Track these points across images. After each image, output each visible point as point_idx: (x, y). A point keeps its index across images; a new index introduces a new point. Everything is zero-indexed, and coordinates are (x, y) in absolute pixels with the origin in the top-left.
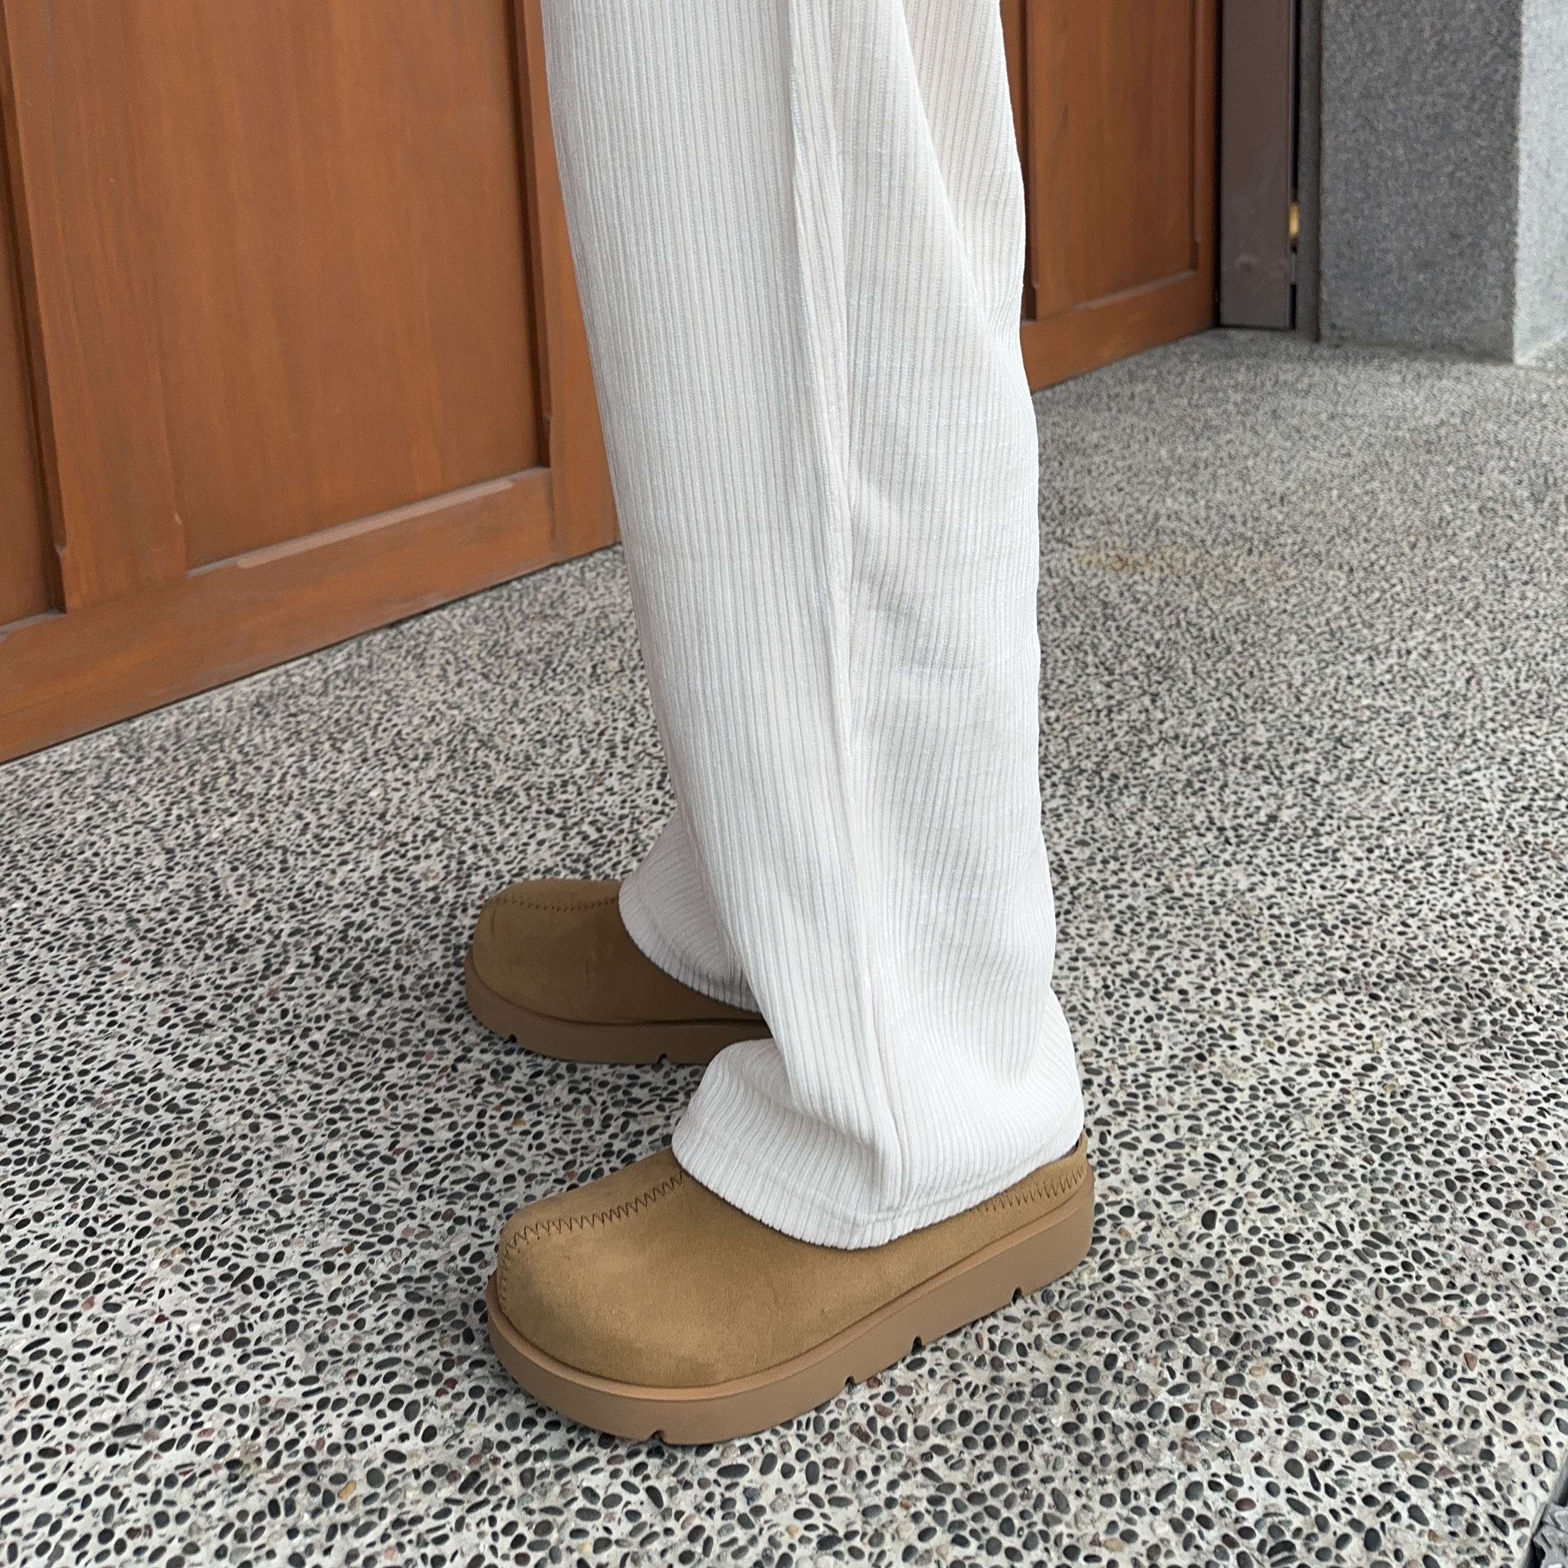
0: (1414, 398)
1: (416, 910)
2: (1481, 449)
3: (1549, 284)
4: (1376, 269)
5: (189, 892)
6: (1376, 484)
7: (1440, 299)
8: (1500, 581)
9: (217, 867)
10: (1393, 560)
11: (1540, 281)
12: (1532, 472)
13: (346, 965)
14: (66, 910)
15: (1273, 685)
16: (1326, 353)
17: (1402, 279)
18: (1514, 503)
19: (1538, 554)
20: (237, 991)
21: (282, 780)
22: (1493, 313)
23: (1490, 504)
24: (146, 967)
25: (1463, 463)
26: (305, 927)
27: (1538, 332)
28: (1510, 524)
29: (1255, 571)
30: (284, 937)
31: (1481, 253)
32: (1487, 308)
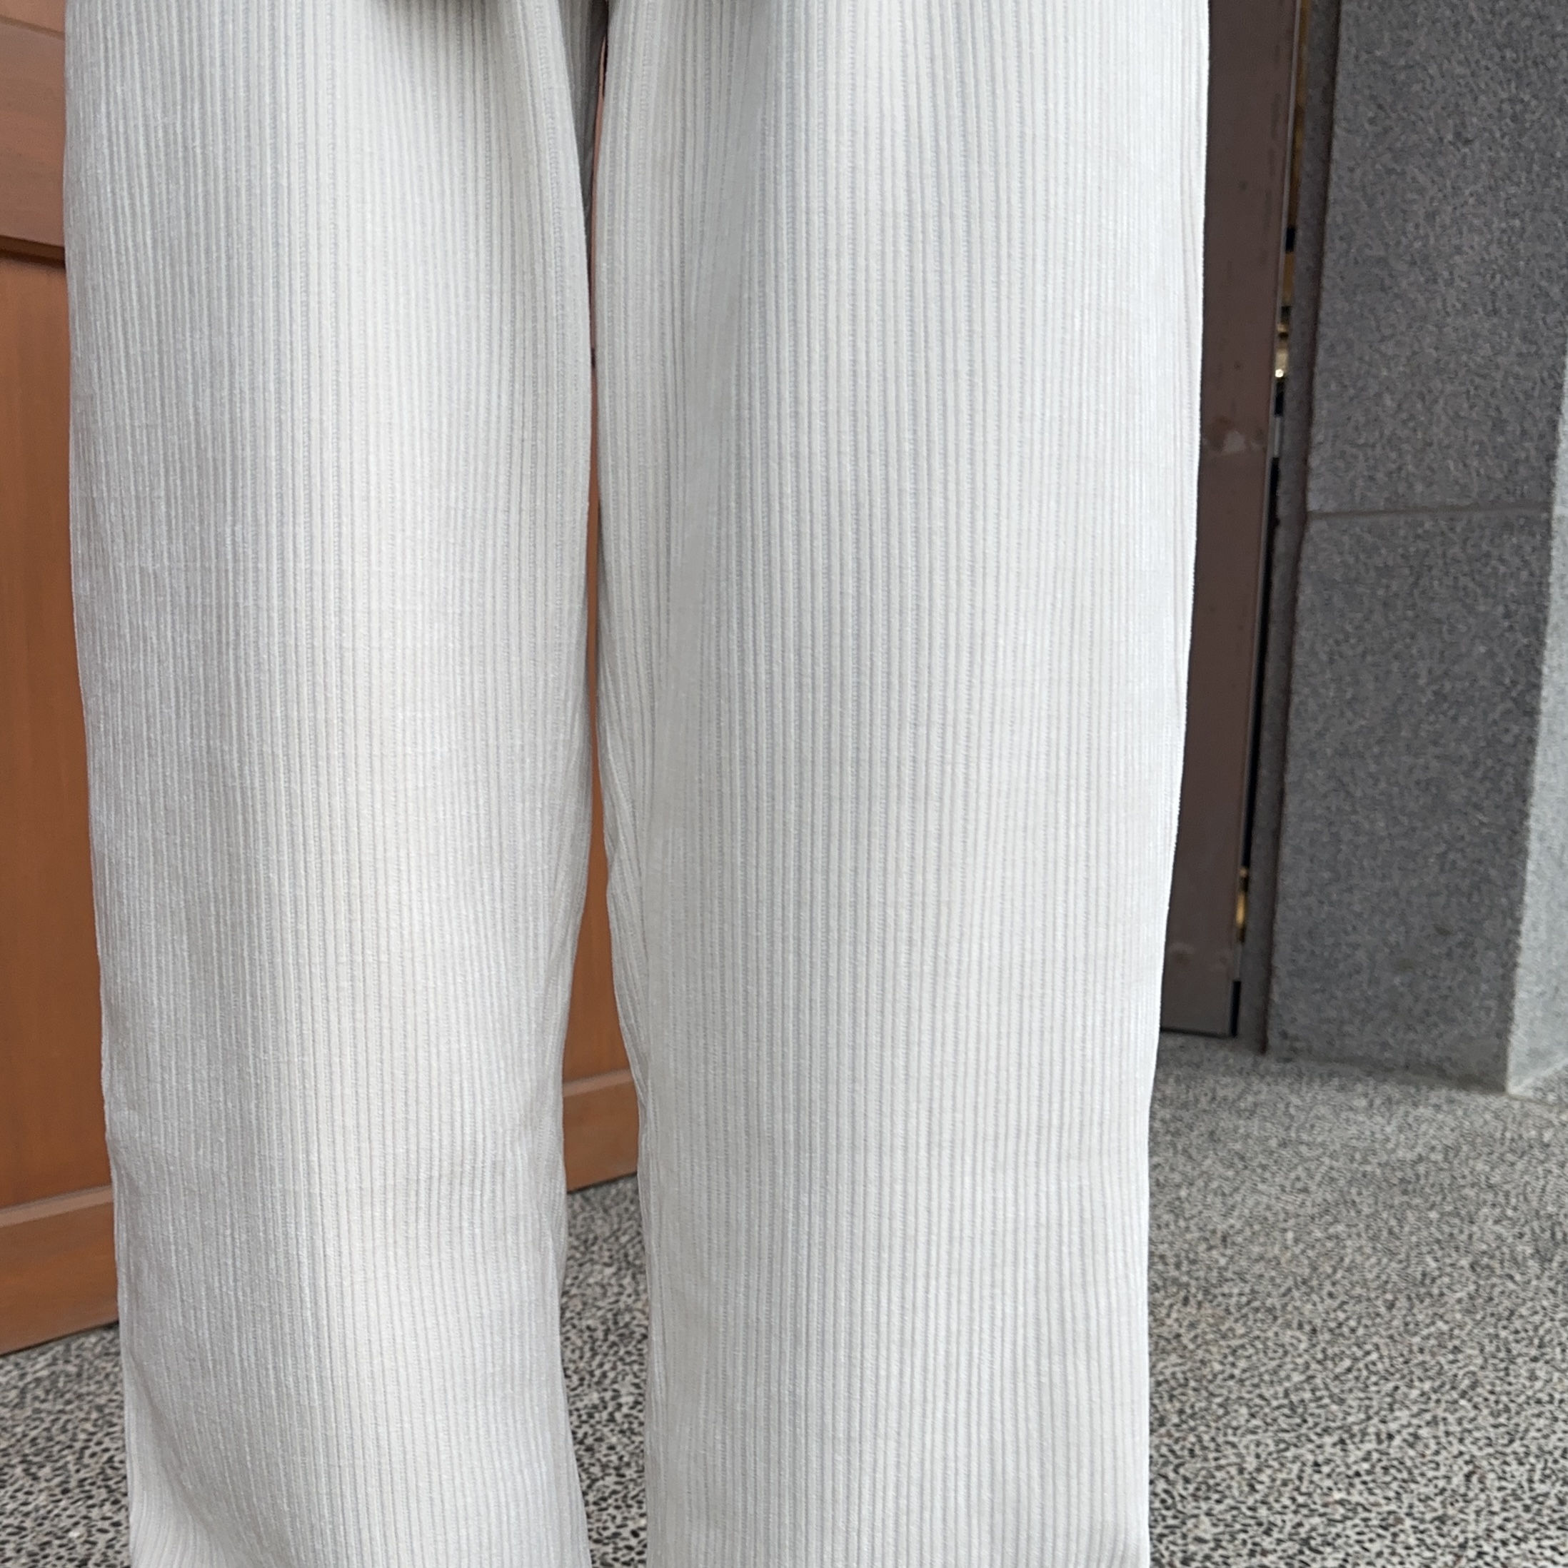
0: (1384, 1126)
2: (1470, 1193)
3: (1554, 998)
4: (1341, 967)
6: (1340, 1228)
7: (1419, 1009)
8: (1502, 1355)
10: (1365, 1321)
11: (1542, 994)
12: (1535, 1224)
15: (1219, 1468)
16: (1274, 1067)
17: (1373, 981)
18: (1514, 1260)
19: (1548, 1324)
22: (1483, 1029)
23: (1485, 1260)
25: (1449, 1208)
27: (1538, 1056)
28: (1511, 1286)
29: (1192, 1326)
31: (1473, 956)
32: (1477, 1023)
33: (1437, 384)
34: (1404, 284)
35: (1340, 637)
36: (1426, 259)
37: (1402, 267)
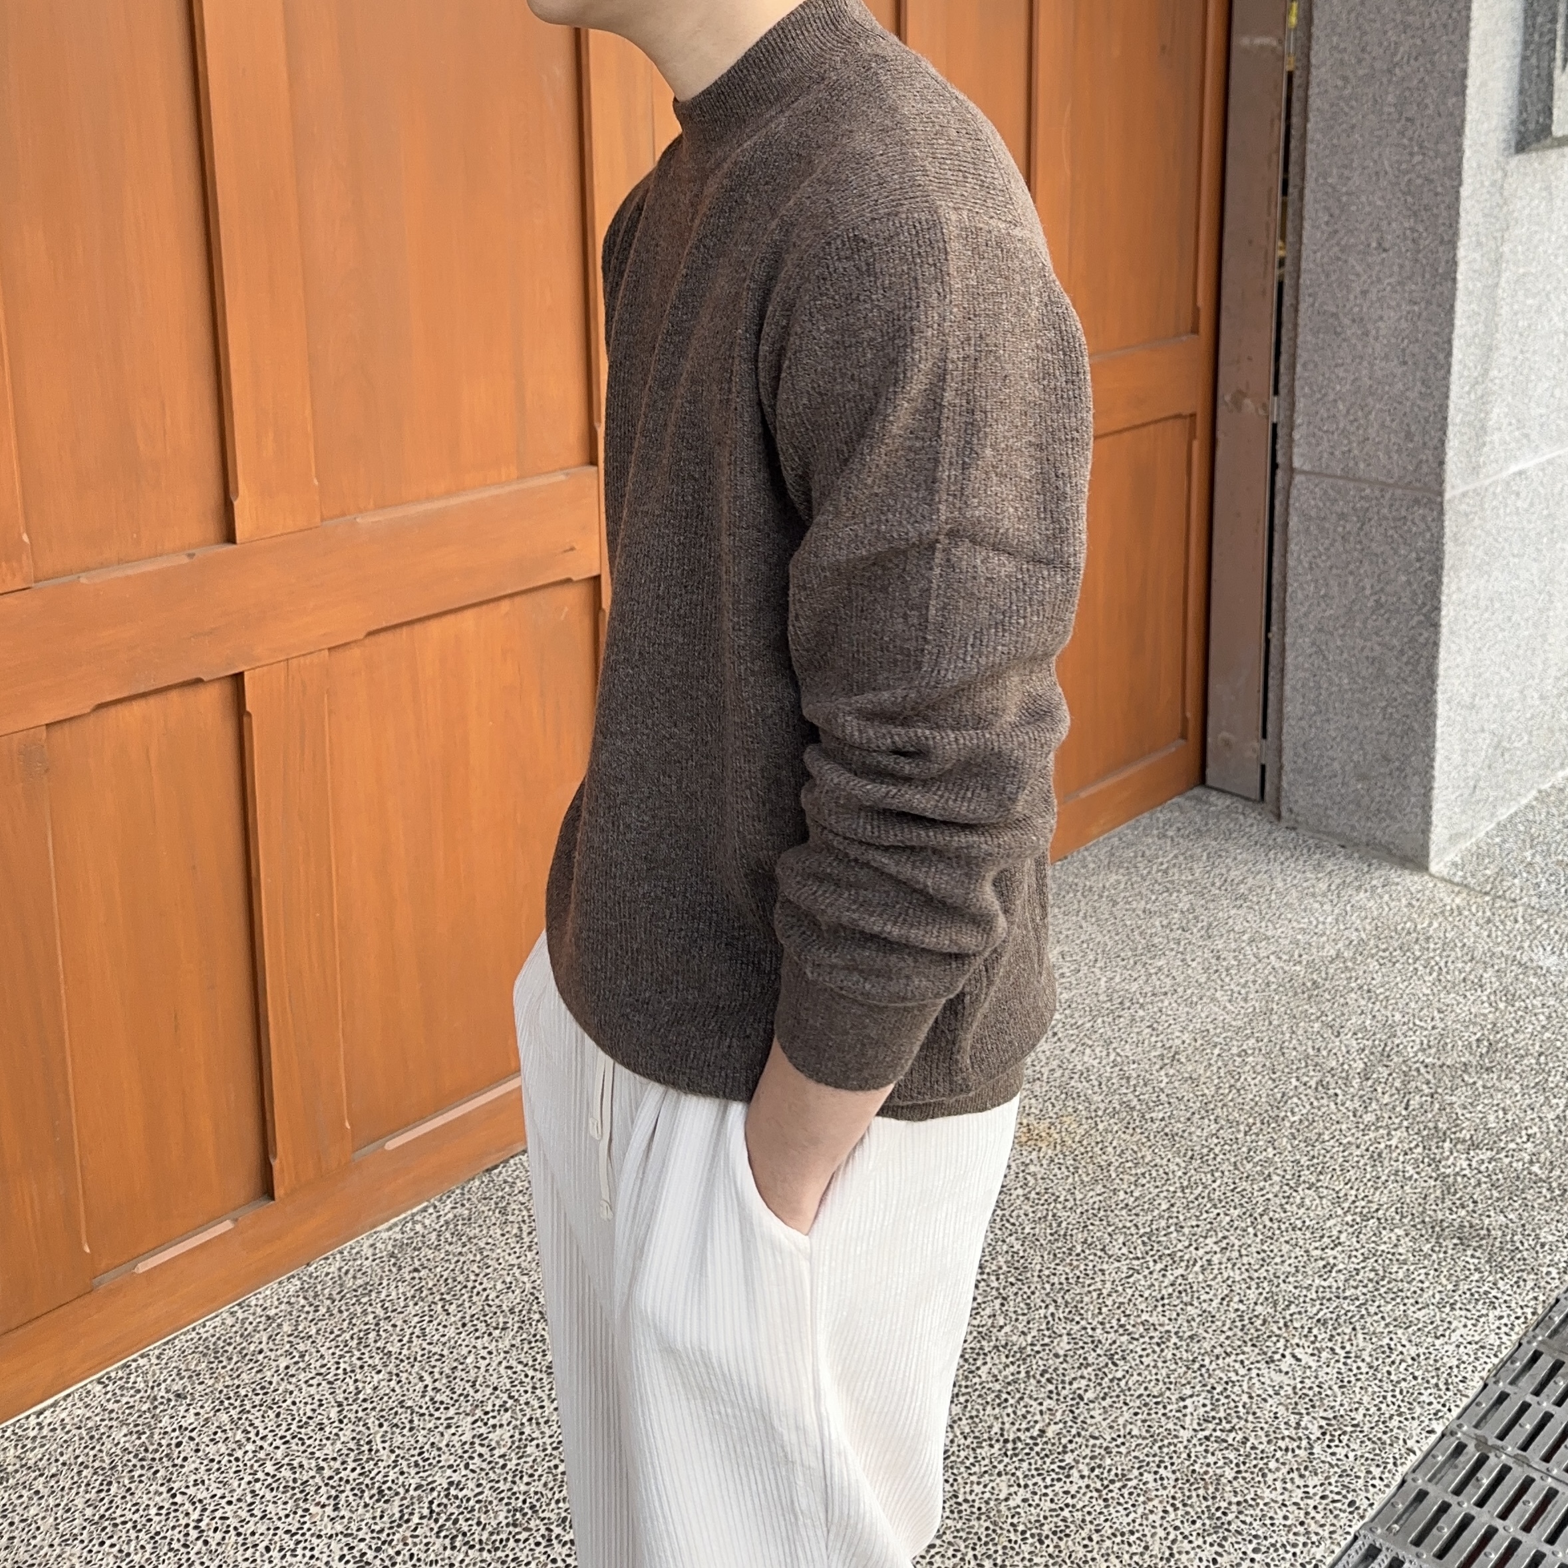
1: (492, 1476)
5: (352, 1445)
9: (370, 1421)
13: (447, 1520)
14: (279, 1454)
16: (1283, 833)
20: (383, 1536)
21: (410, 1341)
22: (1414, 827)
24: (329, 1510)
26: (424, 1483)
30: (412, 1492)
31: (1405, 777)
32: (1409, 822)
33: (1370, 400)
34: (1349, 333)
35: (1316, 553)
36: (1362, 319)
37: (1346, 321)
